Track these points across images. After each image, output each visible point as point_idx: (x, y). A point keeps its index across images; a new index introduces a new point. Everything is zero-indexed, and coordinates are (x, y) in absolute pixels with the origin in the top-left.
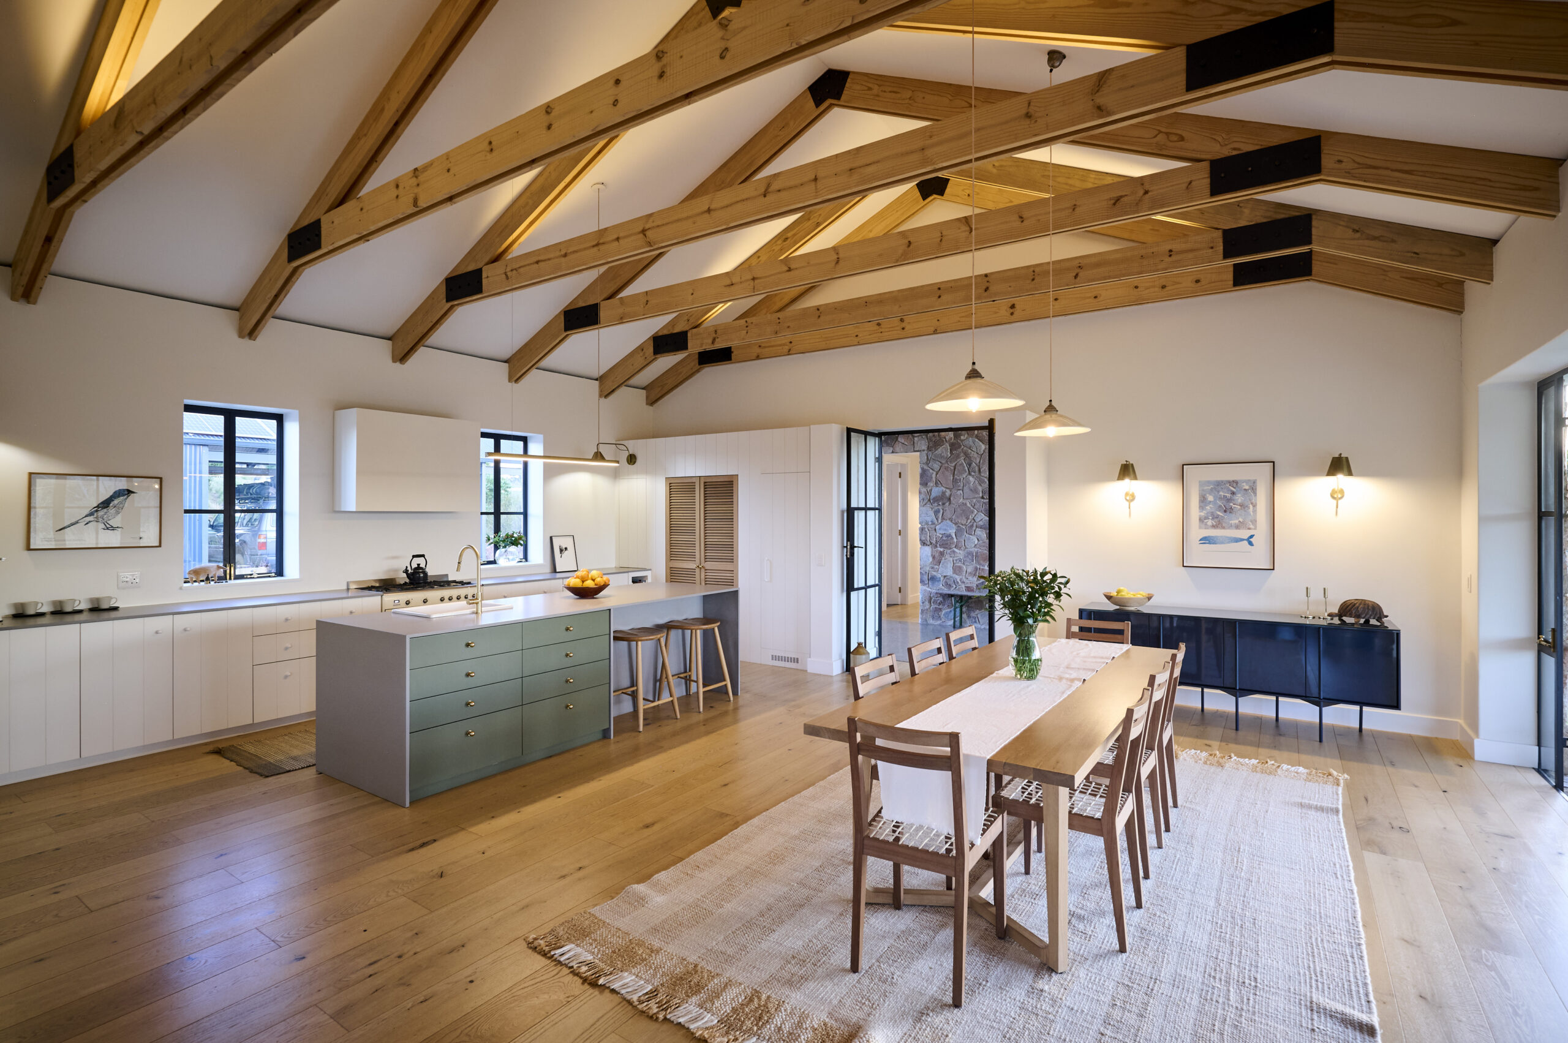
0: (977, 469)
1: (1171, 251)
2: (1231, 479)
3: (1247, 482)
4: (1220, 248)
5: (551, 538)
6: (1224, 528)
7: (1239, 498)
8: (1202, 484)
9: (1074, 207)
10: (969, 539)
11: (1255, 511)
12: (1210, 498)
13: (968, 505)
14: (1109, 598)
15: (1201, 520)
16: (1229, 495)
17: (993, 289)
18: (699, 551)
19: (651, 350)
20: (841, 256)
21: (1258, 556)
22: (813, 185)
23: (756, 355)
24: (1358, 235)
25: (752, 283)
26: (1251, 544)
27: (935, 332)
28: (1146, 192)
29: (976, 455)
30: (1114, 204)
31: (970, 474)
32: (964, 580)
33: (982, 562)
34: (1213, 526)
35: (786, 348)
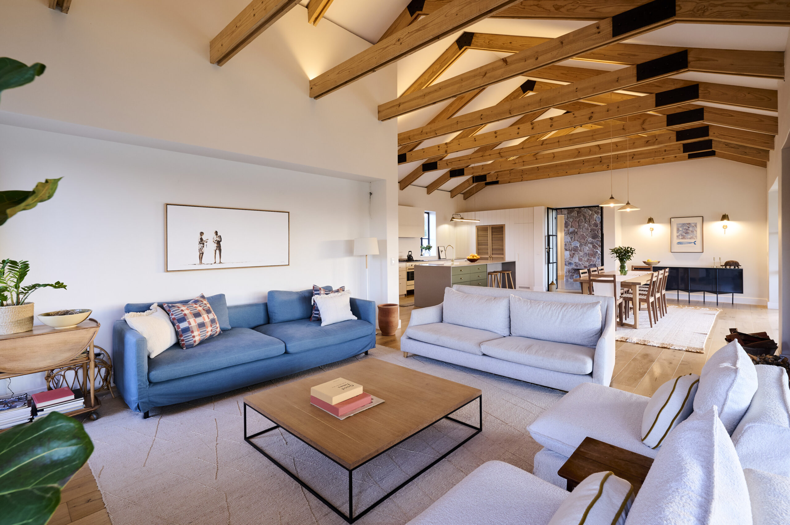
0: (588, 221)
1: (665, 150)
2: (688, 222)
3: (693, 223)
4: (682, 149)
5: (438, 247)
6: (685, 239)
7: (691, 229)
8: (677, 224)
9: (634, 143)
10: (585, 248)
11: (696, 233)
12: (681, 229)
13: (585, 235)
14: (644, 262)
15: (677, 236)
16: (687, 228)
17: (603, 161)
18: (490, 251)
19: (472, 181)
20: (555, 155)
21: (698, 248)
22: (558, 143)
23: (508, 181)
24: (727, 146)
25: (523, 163)
26: (695, 244)
28: (657, 140)
29: (588, 216)
30: (647, 143)
31: (585, 223)
32: (583, 264)
33: (590, 257)
34: (682, 239)
35: (521, 179)
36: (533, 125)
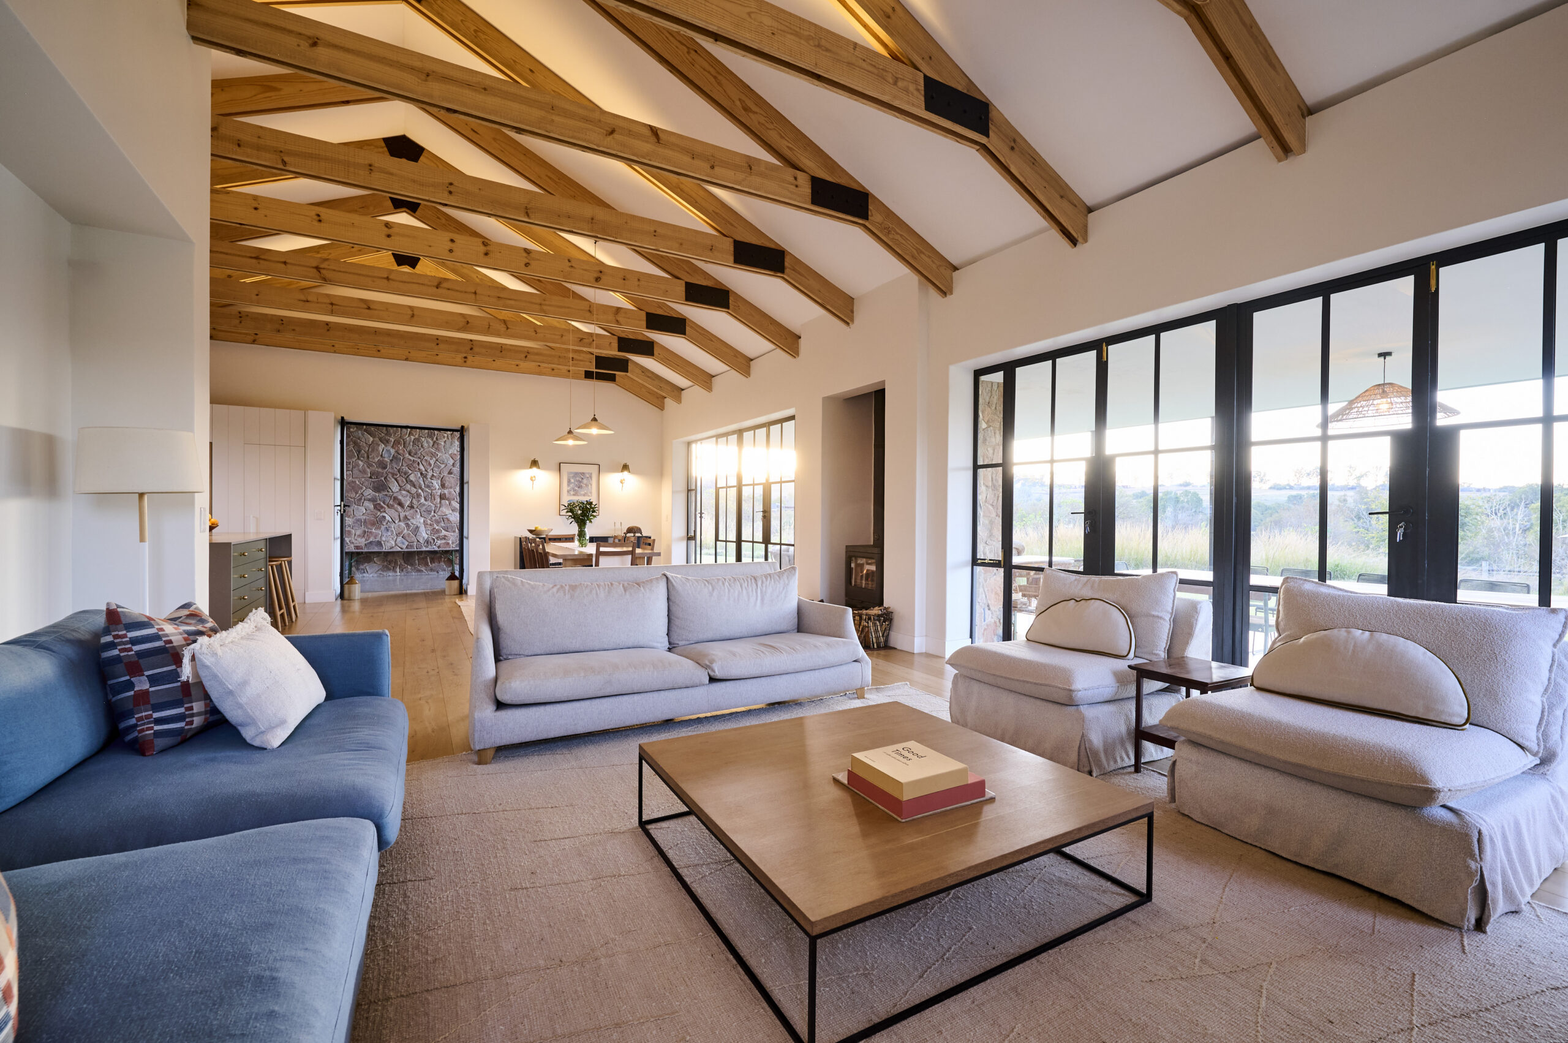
0: (366, 455)
1: (573, 358)
2: (581, 471)
3: (588, 473)
4: (593, 364)
6: (578, 496)
7: (585, 481)
8: (569, 473)
10: (358, 509)
11: (591, 487)
12: (572, 481)
13: (357, 482)
15: (568, 491)
16: (580, 480)
17: (476, 349)
20: (415, 313)
27: (407, 359)
28: (594, 341)
30: (580, 341)
31: (358, 458)
32: (353, 541)
33: (369, 527)
34: (574, 495)
36: (488, 248)
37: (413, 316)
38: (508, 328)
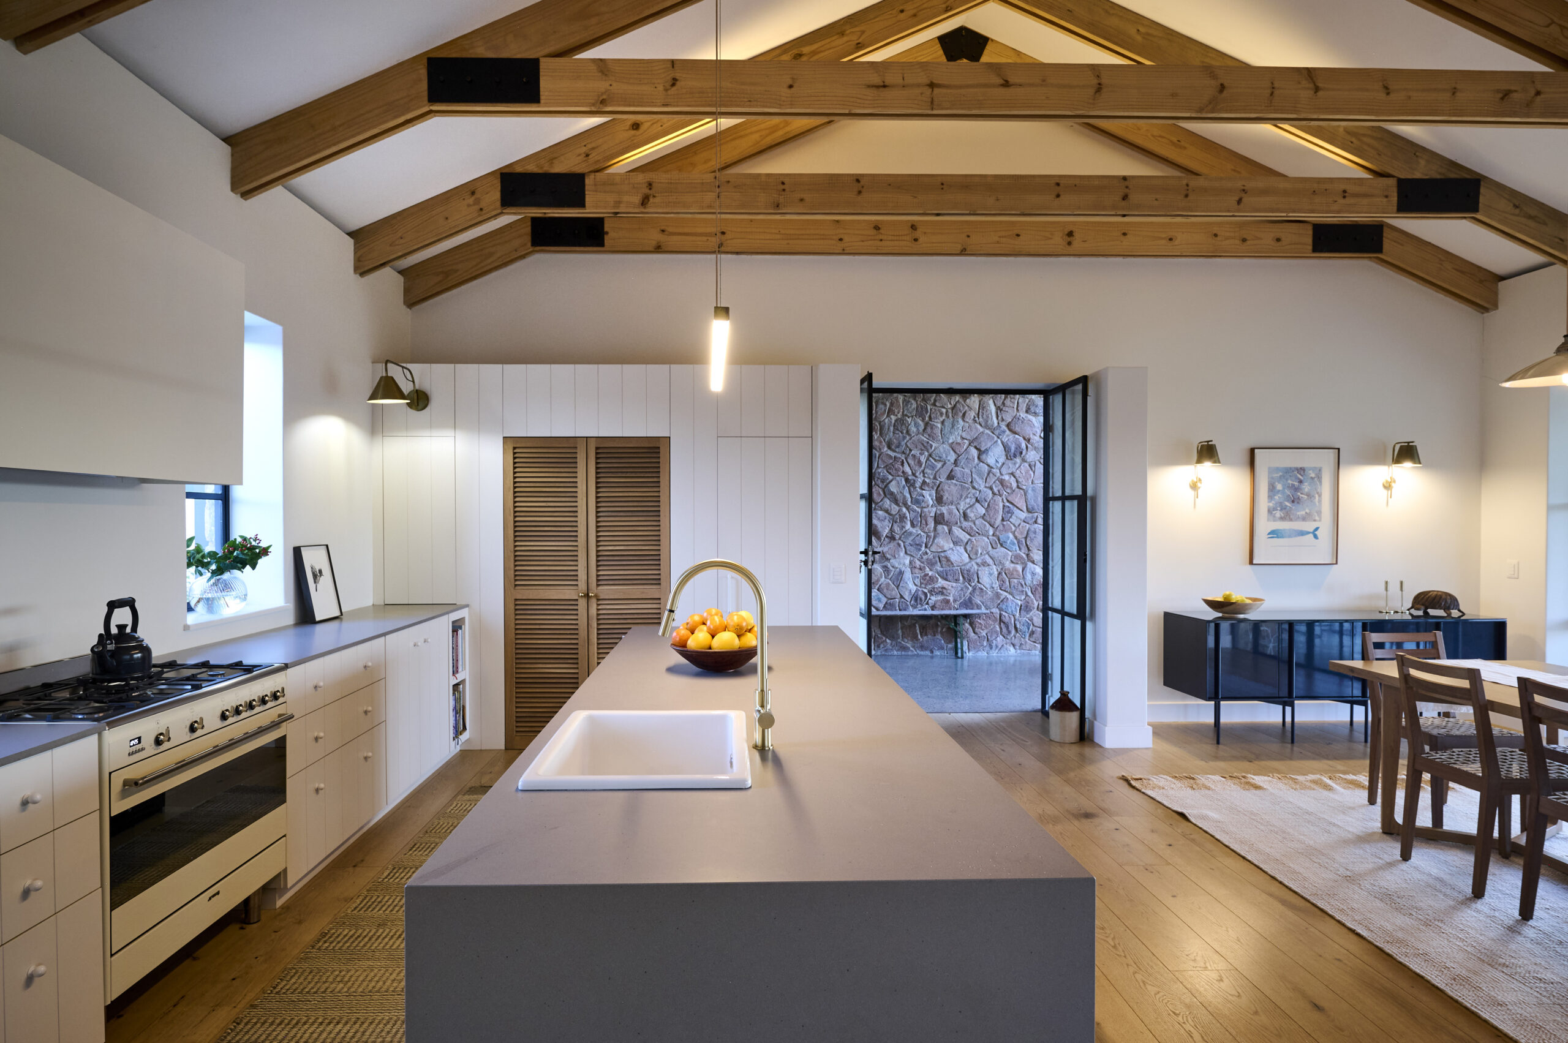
1: (1345, 191)
2: (1299, 466)
3: (1314, 469)
4: (1394, 199)
5: (297, 550)
6: (1291, 520)
7: (1306, 487)
8: (1271, 471)
11: (1320, 501)
12: (1279, 487)
15: (1270, 511)
16: (1296, 484)
18: (585, 568)
19: (496, 195)
20: (1104, 81)
21: (1320, 551)
23: (654, 243)
24: (1517, 211)
25: (928, 91)
26: (1316, 537)
27: (963, 252)
28: (1538, 93)
30: (1502, 99)
34: (1282, 519)
35: (714, 242)
37: (1099, 89)
38: (1317, 89)
